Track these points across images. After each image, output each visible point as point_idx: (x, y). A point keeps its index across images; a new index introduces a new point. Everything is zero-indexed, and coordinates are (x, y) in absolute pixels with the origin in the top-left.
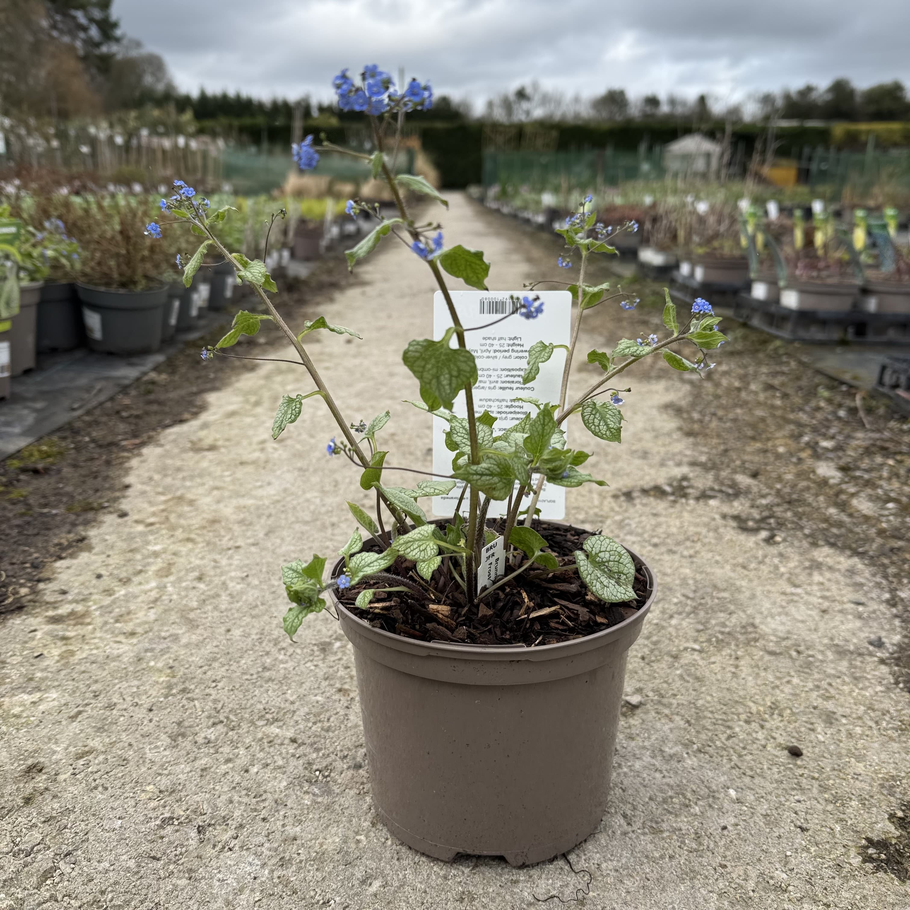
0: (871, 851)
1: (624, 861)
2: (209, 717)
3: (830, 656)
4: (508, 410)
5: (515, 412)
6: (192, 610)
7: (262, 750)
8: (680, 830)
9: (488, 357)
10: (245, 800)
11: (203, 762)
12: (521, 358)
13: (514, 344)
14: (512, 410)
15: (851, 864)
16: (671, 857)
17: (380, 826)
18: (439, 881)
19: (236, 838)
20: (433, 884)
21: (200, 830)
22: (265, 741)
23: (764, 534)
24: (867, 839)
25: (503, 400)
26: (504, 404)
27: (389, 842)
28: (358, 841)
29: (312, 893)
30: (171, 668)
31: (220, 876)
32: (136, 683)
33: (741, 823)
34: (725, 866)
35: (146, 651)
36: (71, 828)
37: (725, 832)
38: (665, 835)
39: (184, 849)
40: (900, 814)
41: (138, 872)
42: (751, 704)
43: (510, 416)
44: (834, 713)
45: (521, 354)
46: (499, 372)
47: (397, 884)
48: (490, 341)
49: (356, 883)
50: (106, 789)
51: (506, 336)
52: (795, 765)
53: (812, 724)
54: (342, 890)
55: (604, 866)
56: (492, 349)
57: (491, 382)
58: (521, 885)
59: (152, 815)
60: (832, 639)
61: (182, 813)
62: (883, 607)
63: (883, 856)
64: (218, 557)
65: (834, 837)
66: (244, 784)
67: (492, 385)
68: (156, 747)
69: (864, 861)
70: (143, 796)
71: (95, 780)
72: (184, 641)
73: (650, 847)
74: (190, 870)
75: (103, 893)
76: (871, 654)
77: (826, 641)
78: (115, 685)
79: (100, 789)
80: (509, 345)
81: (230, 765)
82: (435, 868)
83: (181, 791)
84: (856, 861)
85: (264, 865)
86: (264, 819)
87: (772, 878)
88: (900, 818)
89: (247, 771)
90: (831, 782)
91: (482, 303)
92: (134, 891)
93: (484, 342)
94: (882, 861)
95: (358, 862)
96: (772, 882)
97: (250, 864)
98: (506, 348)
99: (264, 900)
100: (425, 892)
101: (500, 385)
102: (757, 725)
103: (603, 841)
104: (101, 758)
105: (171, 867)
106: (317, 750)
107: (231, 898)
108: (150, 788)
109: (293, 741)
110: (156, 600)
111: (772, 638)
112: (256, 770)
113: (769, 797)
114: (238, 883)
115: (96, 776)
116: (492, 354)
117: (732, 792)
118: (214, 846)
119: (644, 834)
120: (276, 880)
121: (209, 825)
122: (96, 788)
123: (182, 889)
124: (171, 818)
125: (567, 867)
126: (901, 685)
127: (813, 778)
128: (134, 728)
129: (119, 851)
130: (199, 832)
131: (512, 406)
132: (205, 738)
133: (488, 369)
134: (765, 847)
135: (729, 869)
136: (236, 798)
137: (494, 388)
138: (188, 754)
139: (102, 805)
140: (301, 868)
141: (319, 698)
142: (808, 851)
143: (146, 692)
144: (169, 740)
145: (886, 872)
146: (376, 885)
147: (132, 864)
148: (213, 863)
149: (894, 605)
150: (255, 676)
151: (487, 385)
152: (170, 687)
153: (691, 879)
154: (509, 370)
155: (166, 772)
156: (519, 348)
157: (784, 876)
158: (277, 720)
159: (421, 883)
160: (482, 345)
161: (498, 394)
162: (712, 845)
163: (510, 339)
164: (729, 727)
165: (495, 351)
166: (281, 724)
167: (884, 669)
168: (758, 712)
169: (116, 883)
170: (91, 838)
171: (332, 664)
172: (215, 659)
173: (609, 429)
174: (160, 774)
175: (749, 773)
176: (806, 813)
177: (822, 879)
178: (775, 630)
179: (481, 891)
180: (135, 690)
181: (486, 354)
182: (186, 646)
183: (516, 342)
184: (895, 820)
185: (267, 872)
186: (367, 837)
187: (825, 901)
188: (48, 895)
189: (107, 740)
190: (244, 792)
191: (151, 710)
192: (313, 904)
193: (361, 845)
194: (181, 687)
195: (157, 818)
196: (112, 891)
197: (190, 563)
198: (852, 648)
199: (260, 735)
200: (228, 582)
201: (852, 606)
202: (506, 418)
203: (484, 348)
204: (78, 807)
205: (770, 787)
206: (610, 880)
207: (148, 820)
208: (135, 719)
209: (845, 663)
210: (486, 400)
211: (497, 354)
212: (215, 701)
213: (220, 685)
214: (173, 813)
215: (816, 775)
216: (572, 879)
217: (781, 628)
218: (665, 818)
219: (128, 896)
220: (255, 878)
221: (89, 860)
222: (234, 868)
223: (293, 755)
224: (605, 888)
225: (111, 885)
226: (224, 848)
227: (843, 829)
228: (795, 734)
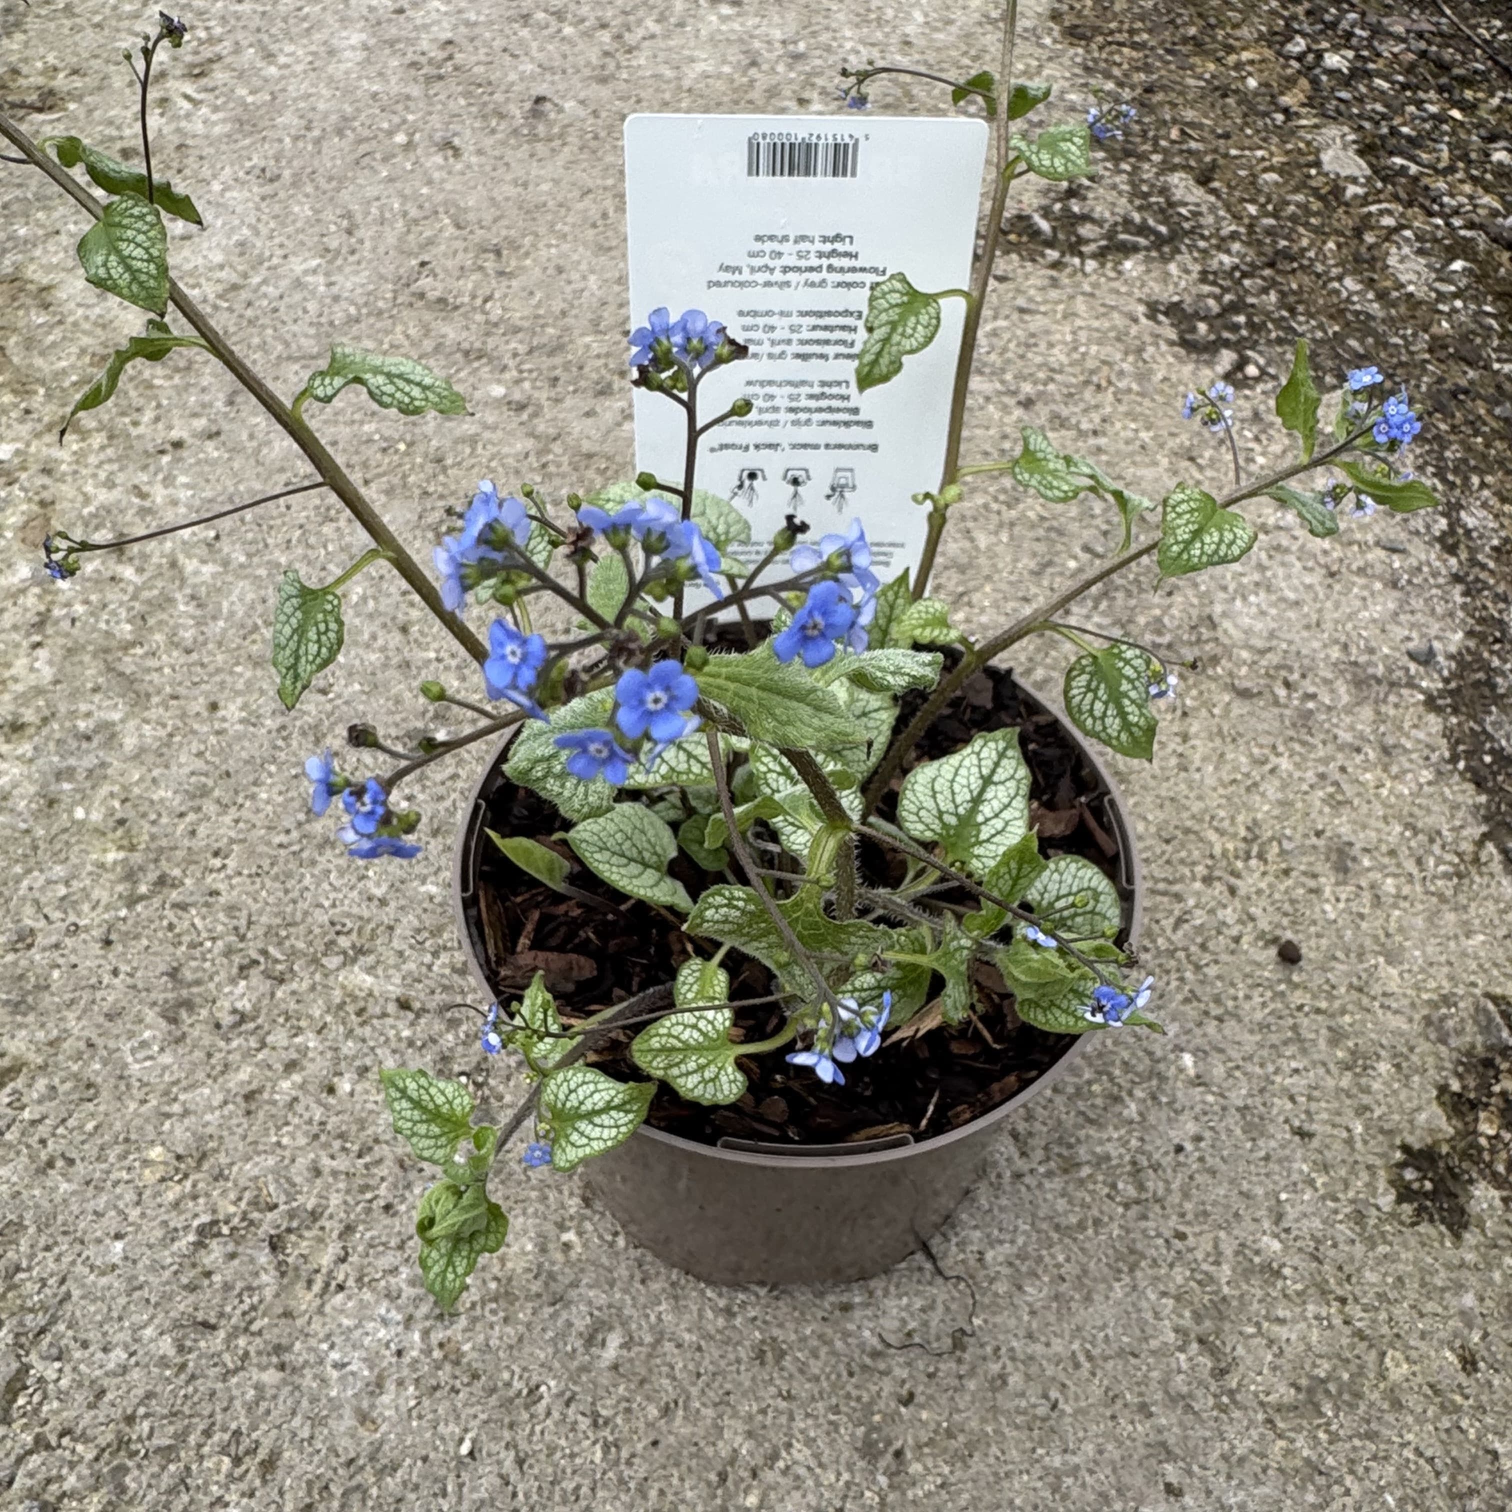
0: (1409, 1175)
1: (1020, 1241)
2: (228, 952)
3: (1344, 693)
4: (813, 404)
5: (830, 409)
6: (127, 646)
7: (349, 1034)
8: (1108, 1158)
9: (768, 284)
10: (342, 1164)
11: (244, 1074)
12: (849, 285)
13: (834, 253)
14: (824, 403)
15: (1378, 1209)
16: (1097, 1222)
17: (598, 1205)
18: (721, 1322)
19: (343, 1260)
20: (711, 1328)
21: (275, 1244)
22: (350, 1008)
23: (1227, 358)
24: (1406, 1148)
25: (803, 383)
26: (805, 390)
27: (621, 1242)
28: (567, 1246)
29: (506, 1375)
30: (121, 822)
31: (335, 1356)
32: (59, 871)
33: (1207, 1134)
34: (1182, 1236)
35: (59, 776)
36: (29, 1269)
37: (1181, 1158)
38: (1085, 1171)
39: (255, 1299)
40: (1455, 1086)
41: (183, 1367)
42: (1212, 836)
43: (817, 417)
44: (1350, 844)
45: (849, 277)
46: (796, 320)
47: (648, 1339)
48: (776, 246)
49: (579, 1343)
50: (71, 1162)
51: (816, 234)
52: (1289, 981)
53: (1315, 876)
54: (557, 1365)
55: (989, 1256)
56: (777, 263)
57: (773, 343)
58: (857, 1314)
59: (177, 1222)
60: (1345, 647)
61: (232, 1209)
62: (1434, 554)
63: (1428, 1185)
64: (143, 478)
65: (1353, 1149)
66: (333, 1122)
67: (777, 350)
68: (144, 1044)
69: (1400, 1200)
70: (149, 1176)
71: (43, 1142)
72: (130, 742)
73: (1061, 1204)
74: (278, 1349)
75: (130, 1420)
76: (1411, 684)
77: (1335, 653)
78: (18, 880)
79: (60, 1163)
80: (821, 255)
81: (297, 1078)
82: (709, 1293)
83: (215, 1151)
84: (1386, 1200)
85: (409, 1321)
86: (388, 1208)
87: (1257, 1252)
88: (1455, 1094)
89: (331, 1090)
90: (1347, 1019)
91: (753, 148)
92: (186, 1410)
93: (758, 246)
94: (1426, 1195)
95: (573, 1294)
96: (1257, 1260)
97: (385, 1322)
98: (814, 262)
99: (426, 1402)
100: (699, 1349)
101: (796, 348)
102: (1224, 888)
103: (983, 1201)
104: (41, 1083)
105: (242, 1342)
106: (453, 1024)
107: (365, 1404)
108: (156, 1153)
109: (404, 1005)
110: (42, 621)
111: (1245, 654)
112: (347, 1087)
113: (1249, 1068)
114: (371, 1368)
115: (43, 1130)
116: (778, 276)
117: (1188, 1060)
118: (310, 1283)
119: (1049, 1174)
120: (437, 1354)
121: (289, 1230)
122: (50, 1164)
123: (275, 1397)
124: (215, 1223)
125: (928, 1266)
126: (1461, 765)
127: (1318, 1011)
128: (86, 996)
129: (136, 1318)
130: (274, 1248)
131: (823, 396)
132: (235, 1011)
133: (768, 313)
134: (1245, 1186)
135: (1191, 1241)
136: (326, 1162)
137: (782, 355)
138: (209, 1055)
139: (75, 1208)
140: (474, 1320)
141: (433, 889)
142: (1311, 1183)
143: (86, 893)
144: (163, 1024)
145: (1432, 1220)
146: (614, 1340)
147: (166, 1346)
148: (316, 1326)
149: (1452, 550)
150: (295, 834)
151: (766, 348)
152: (131, 875)
153: (1132, 1270)
154: (820, 314)
155: (176, 1108)
156: (846, 262)
157: (1276, 1246)
158: (361, 951)
159: (689, 1330)
160: (752, 255)
161: (792, 369)
162: (1160, 1192)
163: (825, 239)
164: (1178, 897)
165: (786, 270)
166: (370, 959)
167: (1434, 722)
168: (1225, 853)
169: (149, 1395)
170: (76, 1293)
171: (441, 790)
172: (204, 792)
173: (1126, 725)
174: (168, 1116)
175: (1215, 1011)
176: (1310, 1098)
177: (1335, 1246)
178: (1248, 632)
179: (793, 1337)
180: (62, 891)
181: (761, 277)
182: (138, 756)
183: (839, 247)
184: (1446, 1098)
185: (417, 1336)
186: (580, 1234)
187: (1340, 1292)
188: (28, 1439)
189: (41, 1035)
190: (337, 1144)
191: (108, 943)
192: (511, 1401)
193: (573, 1255)
194: (152, 876)
195: (186, 1228)
196: (147, 1416)
197: (87, 500)
198: (1380, 670)
199: (337, 996)
200: (181, 559)
201: (1382, 554)
202: (808, 422)
203: (758, 262)
204: (28, 1217)
205: (1250, 1040)
206: (1001, 1287)
207: (172, 1235)
208: (82, 971)
209: (1367, 712)
210: (762, 384)
211: (791, 276)
212: (232, 909)
213: (231, 863)
214: (214, 1211)
215: (1323, 1005)
216: (940, 1292)
217: (1259, 626)
218: (1082, 1133)
219: (179, 1425)
220: (399, 1353)
221: (85, 1345)
222: (357, 1334)
223: (411, 1043)
224: (994, 1308)
225: (140, 1404)
226: (327, 1285)
227: (1367, 1128)
228: (1287, 907)
